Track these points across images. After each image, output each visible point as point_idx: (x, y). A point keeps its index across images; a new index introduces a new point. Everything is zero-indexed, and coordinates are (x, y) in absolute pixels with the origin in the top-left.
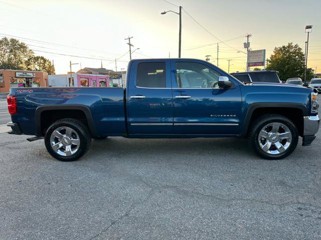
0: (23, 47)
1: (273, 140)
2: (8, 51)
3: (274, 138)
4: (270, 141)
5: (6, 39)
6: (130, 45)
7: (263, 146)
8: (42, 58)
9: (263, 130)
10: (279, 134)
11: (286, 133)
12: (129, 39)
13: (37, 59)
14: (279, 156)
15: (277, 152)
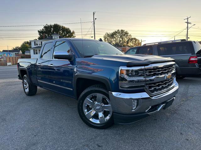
0: (126, 33)
1: (97, 109)
2: (119, 36)
3: (98, 108)
4: (94, 110)
5: (118, 30)
6: (188, 23)
7: (87, 113)
8: (135, 39)
9: (88, 99)
10: (103, 105)
11: (109, 105)
12: (188, 18)
13: (132, 39)
14: (99, 126)
15: (98, 122)
